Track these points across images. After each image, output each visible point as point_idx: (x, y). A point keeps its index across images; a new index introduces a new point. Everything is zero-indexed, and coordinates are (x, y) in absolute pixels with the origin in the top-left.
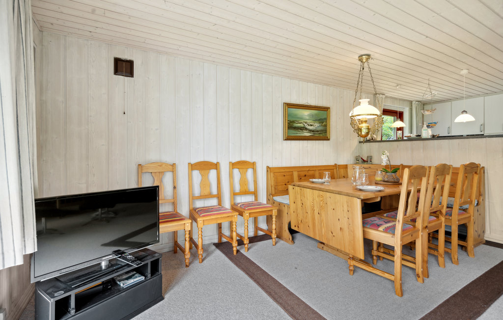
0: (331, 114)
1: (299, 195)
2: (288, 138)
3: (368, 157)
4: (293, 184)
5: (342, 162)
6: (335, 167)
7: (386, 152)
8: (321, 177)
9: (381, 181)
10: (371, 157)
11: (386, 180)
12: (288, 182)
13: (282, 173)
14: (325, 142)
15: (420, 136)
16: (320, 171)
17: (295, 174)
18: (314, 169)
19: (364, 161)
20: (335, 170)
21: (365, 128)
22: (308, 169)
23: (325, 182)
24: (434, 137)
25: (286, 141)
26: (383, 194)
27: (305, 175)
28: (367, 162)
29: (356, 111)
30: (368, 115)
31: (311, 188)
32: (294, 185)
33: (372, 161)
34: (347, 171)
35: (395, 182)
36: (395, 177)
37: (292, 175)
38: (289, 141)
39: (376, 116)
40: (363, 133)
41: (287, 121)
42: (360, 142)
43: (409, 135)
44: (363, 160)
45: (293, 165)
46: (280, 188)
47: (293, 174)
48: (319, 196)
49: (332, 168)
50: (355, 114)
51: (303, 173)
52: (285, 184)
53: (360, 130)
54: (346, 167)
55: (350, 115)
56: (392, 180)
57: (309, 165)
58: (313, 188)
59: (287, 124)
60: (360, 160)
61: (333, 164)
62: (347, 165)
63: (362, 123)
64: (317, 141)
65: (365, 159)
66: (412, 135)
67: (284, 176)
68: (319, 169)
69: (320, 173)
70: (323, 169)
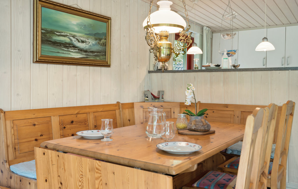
0: (113, 28)
1: (55, 167)
2: (41, 60)
3: (159, 92)
4: (44, 144)
5: (126, 100)
6: (117, 107)
7: (192, 85)
8: (97, 127)
9: (184, 129)
10: (163, 91)
11: (193, 128)
12: (41, 135)
13: (30, 121)
14: (103, 69)
15: (219, 66)
16: (96, 114)
17: (55, 122)
18: (87, 110)
19: (155, 98)
20: (117, 112)
21: (165, 46)
22: (76, 112)
23: (103, 138)
24: (235, 68)
25: (37, 65)
26: (199, 159)
27: (72, 122)
28: (159, 98)
29: (154, 18)
30: (171, 25)
31: (77, 152)
32: (46, 147)
33: (164, 97)
34: (133, 113)
35: (205, 131)
36: (205, 124)
37: (49, 123)
38: (45, 66)
39: (182, 30)
40: (163, 56)
41: (39, 29)
42: (150, 72)
43: (207, 65)
44: (154, 96)
45: (51, 106)
46: (25, 147)
47: (50, 121)
48: (92, 170)
49: (113, 108)
50: (152, 23)
51: (69, 119)
52: (36, 140)
53: (158, 49)
54: (131, 106)
55: (145, 24)
56: (202, 128)
57: (78, 105)
58: (81, 154)
59: (39, 34)
60: (150, 96)
61: (115, 102)
62: (133, 104)
63: (161, 39)
64: (92, 68)
65: (156, 95)
66: (210, 64)
67: (34, 125)
68: (94, 110)
69: (95, 117)
70: (101, 109)
